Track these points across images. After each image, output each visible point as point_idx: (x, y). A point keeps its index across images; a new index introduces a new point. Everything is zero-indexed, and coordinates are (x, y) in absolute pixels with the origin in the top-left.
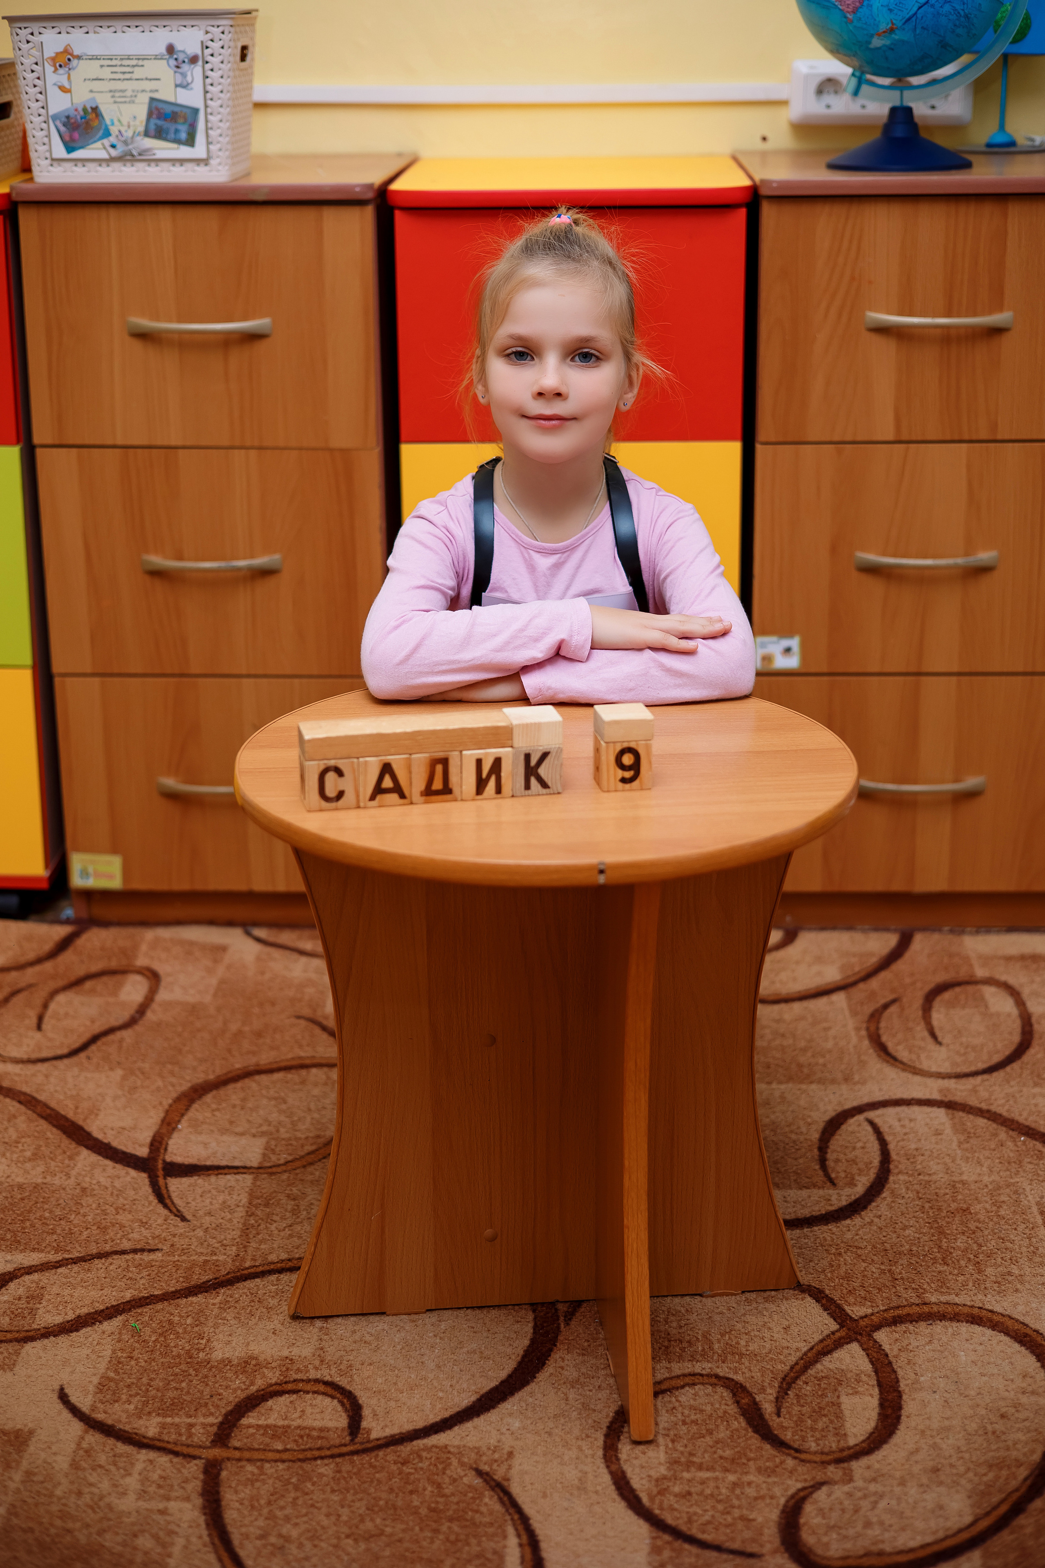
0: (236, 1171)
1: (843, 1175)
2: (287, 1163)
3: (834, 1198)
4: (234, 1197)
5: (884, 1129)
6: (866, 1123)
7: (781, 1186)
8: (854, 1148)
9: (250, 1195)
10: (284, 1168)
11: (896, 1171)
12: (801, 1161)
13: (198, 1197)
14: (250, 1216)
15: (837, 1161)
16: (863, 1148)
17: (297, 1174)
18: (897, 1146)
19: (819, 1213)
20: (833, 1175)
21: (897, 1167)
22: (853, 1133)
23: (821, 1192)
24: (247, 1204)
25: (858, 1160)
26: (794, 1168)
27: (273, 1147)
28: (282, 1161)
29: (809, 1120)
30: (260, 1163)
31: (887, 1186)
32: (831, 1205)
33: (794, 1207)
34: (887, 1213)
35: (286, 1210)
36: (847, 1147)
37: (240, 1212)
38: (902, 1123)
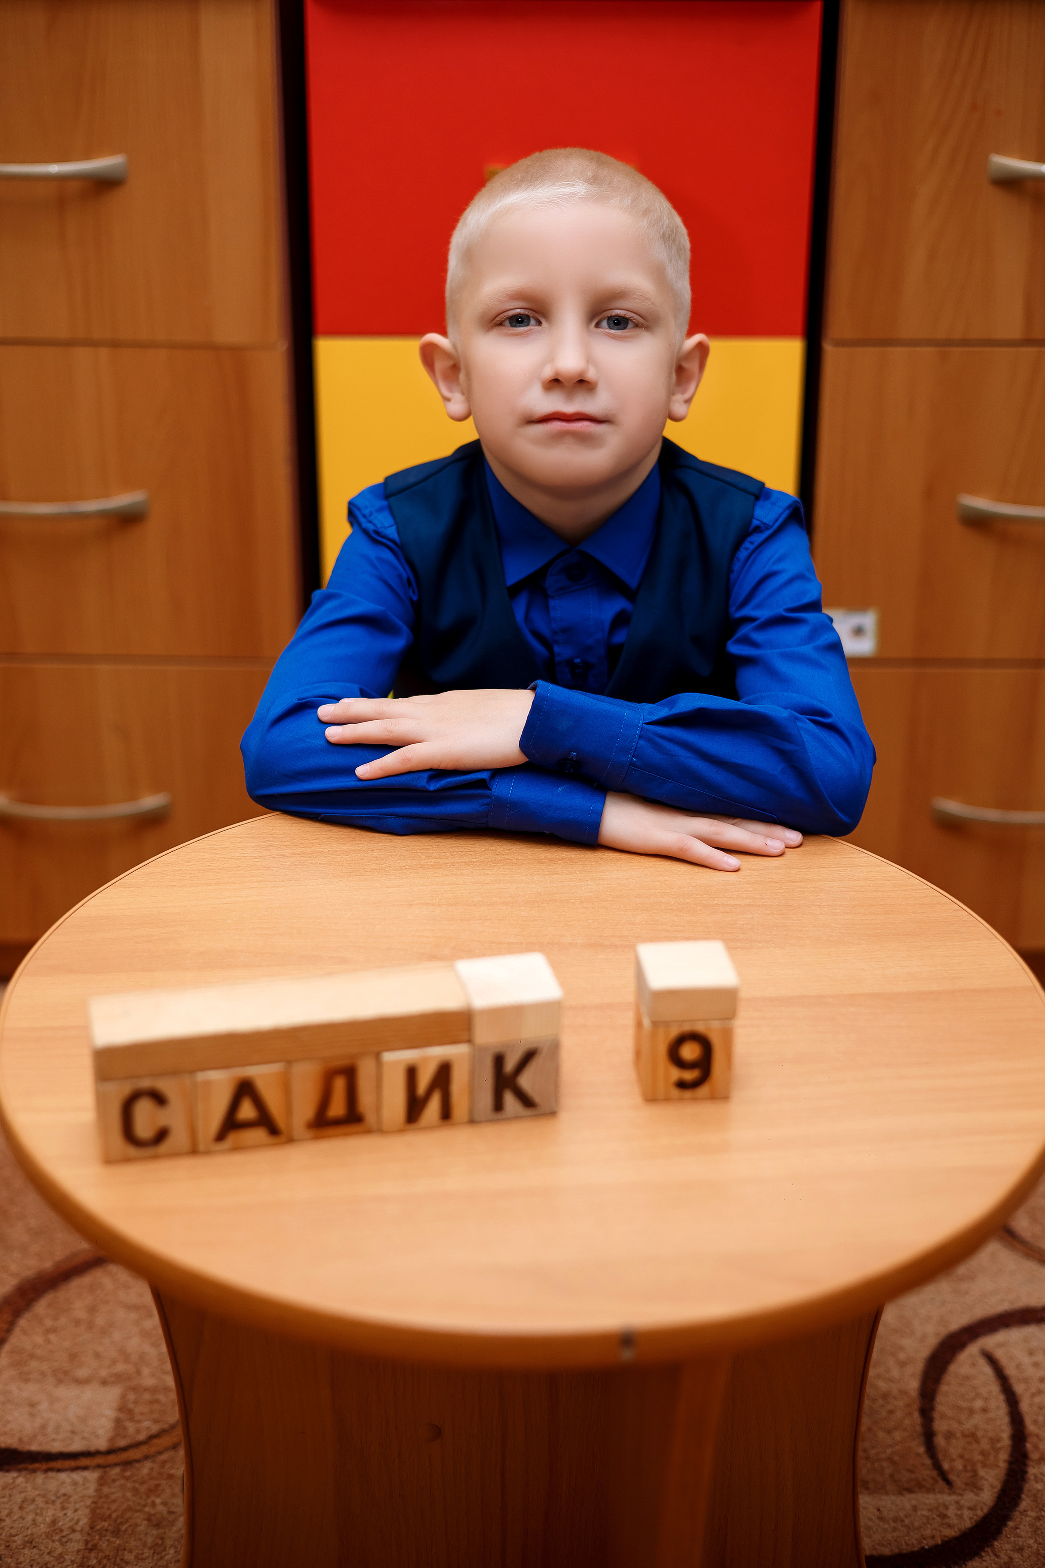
0: (72, 1463)
1: (959, 1465)
2: (151, 1437)
3: (951, 1512)
4: (70, 1513)
5: (1010, 1371)
6: (982, 1363)
7: (871, 1486)
8: (971, 1412)
9: (93, 1511)
10: (144, 1449)
11: (1034, 1456)
12: (898, 1435)
13: (16, 1509)
14: (91, 1550)
15: (949, 1435)
16: (985, 1410)
17: (164, 1463)
18: (1031, 1405)
19: (931, 1543)
20: (946, 1466)
21: (1036, 1447)
22: (967, 1378)
23: (931, 1499)
24: (87, 1529)
25: (980, 1434)
26: (889, 1451)
27: (131, 1406)
28: (142, 1437)
29: (902, 1356)
30: (112, 1440)
31: (1027, 1487)
32: (949, 1526)
33: (895, 1529)
34: (1031, 1542)
35: (145, 1545)
36: (960, 1409)
37: (76, 1543)
38: (1035, 1359)
